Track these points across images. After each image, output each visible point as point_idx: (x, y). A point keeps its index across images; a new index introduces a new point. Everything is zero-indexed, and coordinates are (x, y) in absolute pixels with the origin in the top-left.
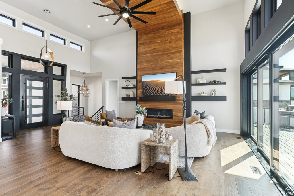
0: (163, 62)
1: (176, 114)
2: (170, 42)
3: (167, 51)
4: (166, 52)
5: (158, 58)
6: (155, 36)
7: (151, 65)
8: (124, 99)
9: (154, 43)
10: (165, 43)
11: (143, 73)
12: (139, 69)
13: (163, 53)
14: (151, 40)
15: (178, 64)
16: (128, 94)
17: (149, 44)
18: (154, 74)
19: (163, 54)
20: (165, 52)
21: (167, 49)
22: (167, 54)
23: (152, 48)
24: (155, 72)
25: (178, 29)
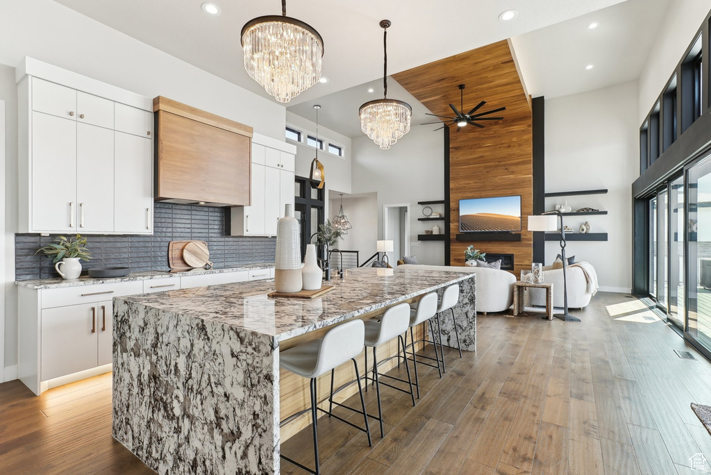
0: (496, 179)
1: (520, 262)
2: (509, 147)
3: (504, 161)
4: (503, 163)
5: (488, 172)
6: (483, 136)
7: (476, 183)
8: (421, 238)
9: (480, 147)
10: (500, 148)
11: (460, 195)
12: (452, 189)
13: (497, 163)
14: (475, 143)
15: (524, 182)
16: (430, 229)
17: (471, 148)
18: (480, 197)
19: (496, 166)
20: (500, 162)
21: (505, 158)
22: (504, 165)
23: (477, 156)
24: (483, 194)
25: (523, 126)
